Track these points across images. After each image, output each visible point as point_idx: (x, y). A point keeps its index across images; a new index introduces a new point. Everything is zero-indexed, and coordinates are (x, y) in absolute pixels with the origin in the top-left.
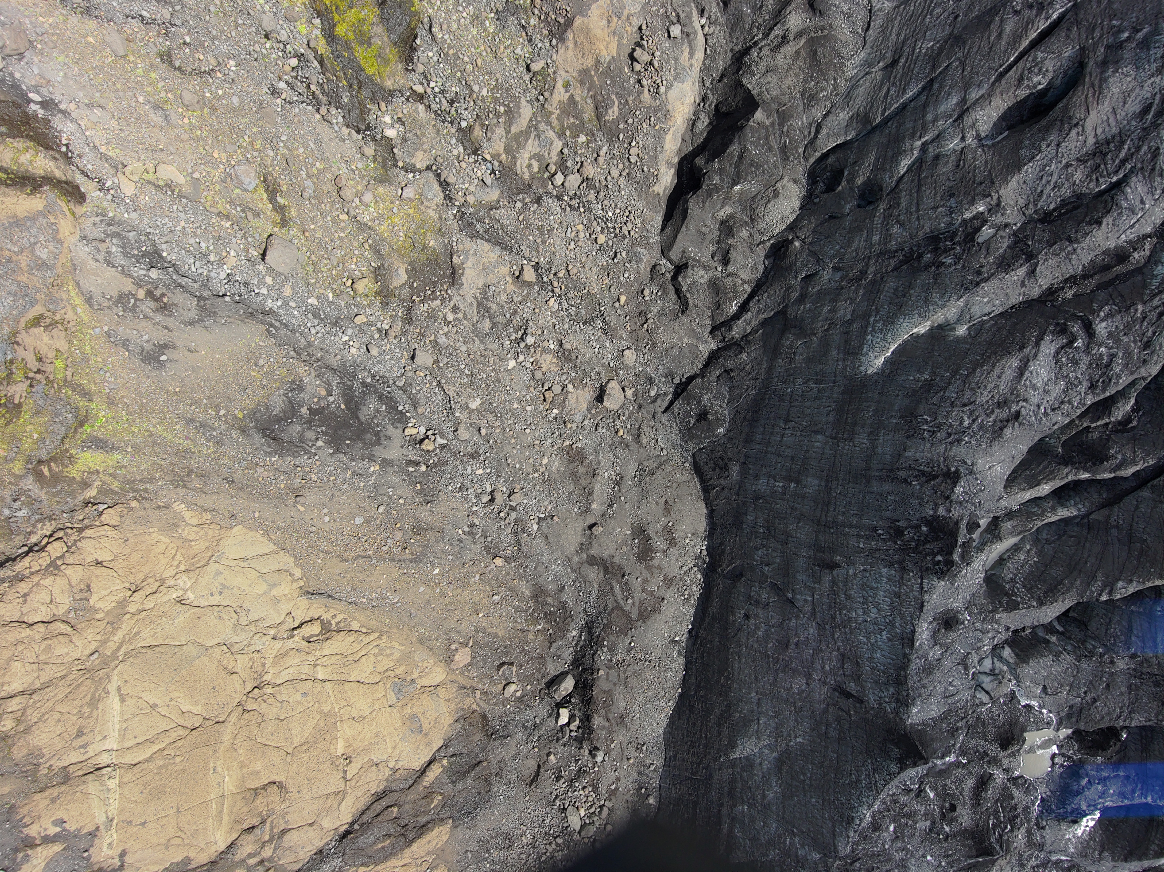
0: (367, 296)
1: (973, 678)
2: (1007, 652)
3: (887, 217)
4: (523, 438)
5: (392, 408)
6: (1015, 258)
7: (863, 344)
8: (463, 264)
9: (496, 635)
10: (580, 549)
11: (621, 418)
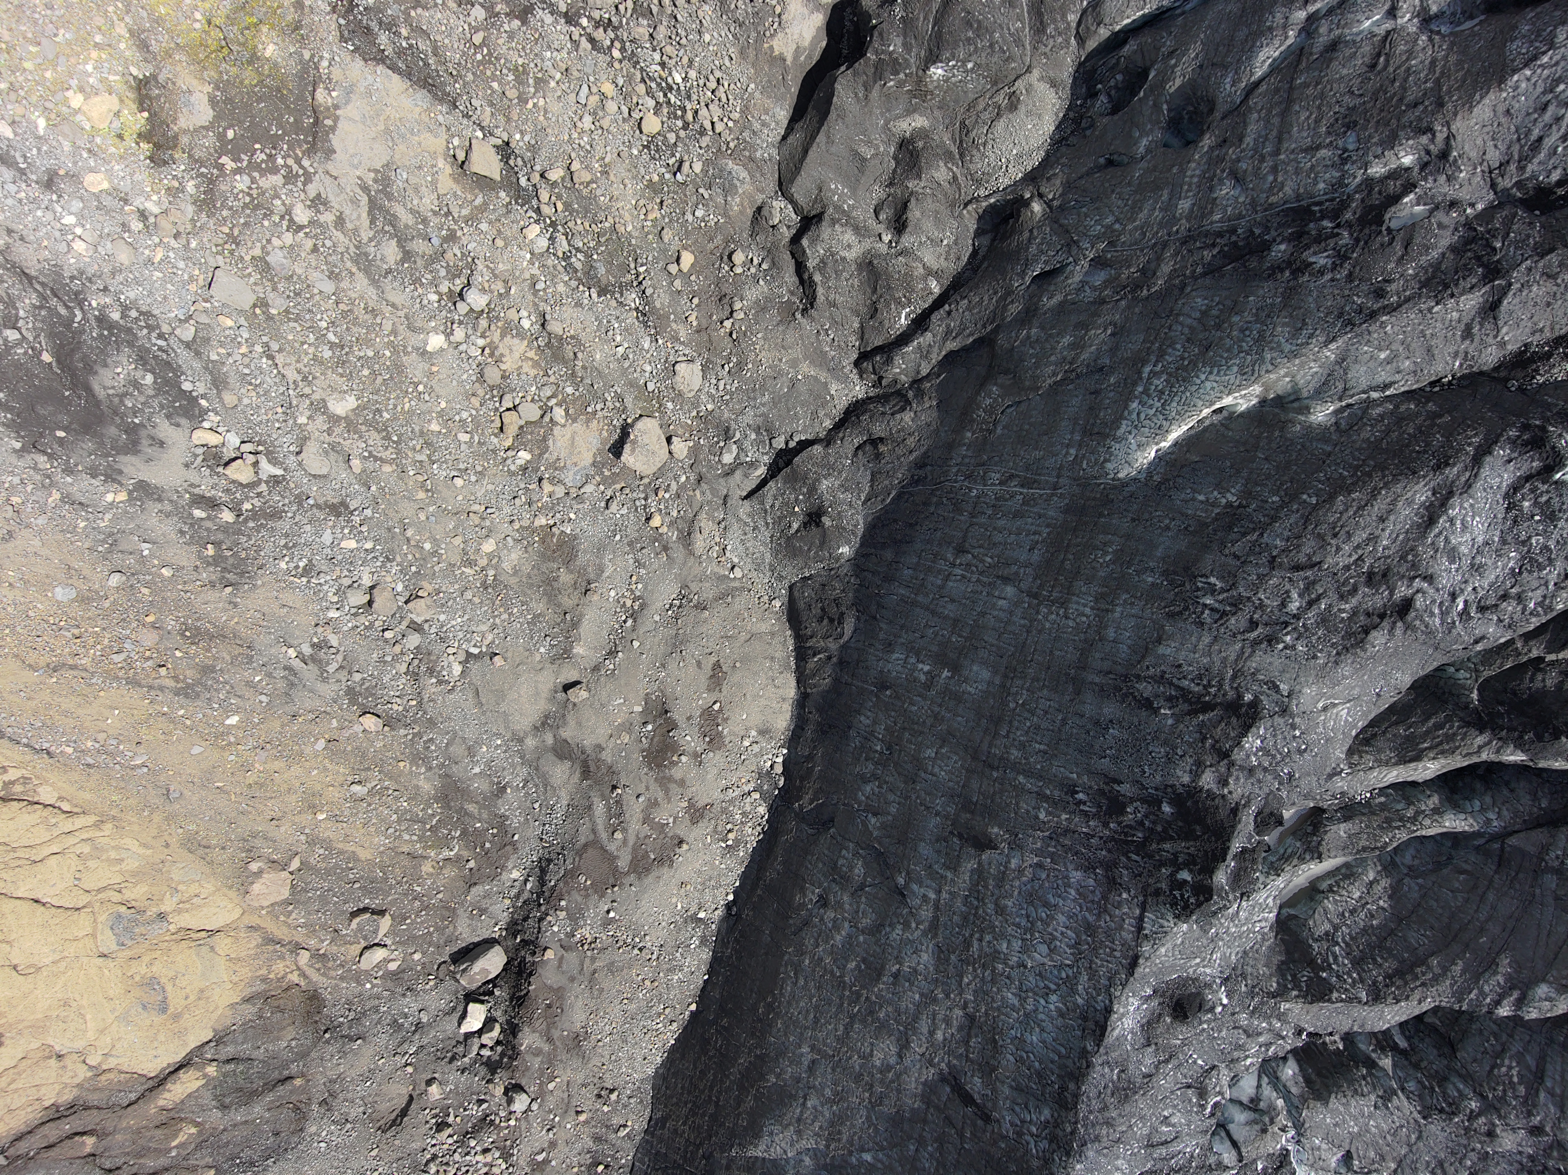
0: (120, 137)
1: (1212, 1114)
2: (1289, 1071)
3: (1214, 161)
4: (446, 493)
5: (167, 382)
6: (1464, 271)
7: (1121, 417)
8: (336, 107)
9: (354, 857)
10: (543, 724)
11: (661, 494)
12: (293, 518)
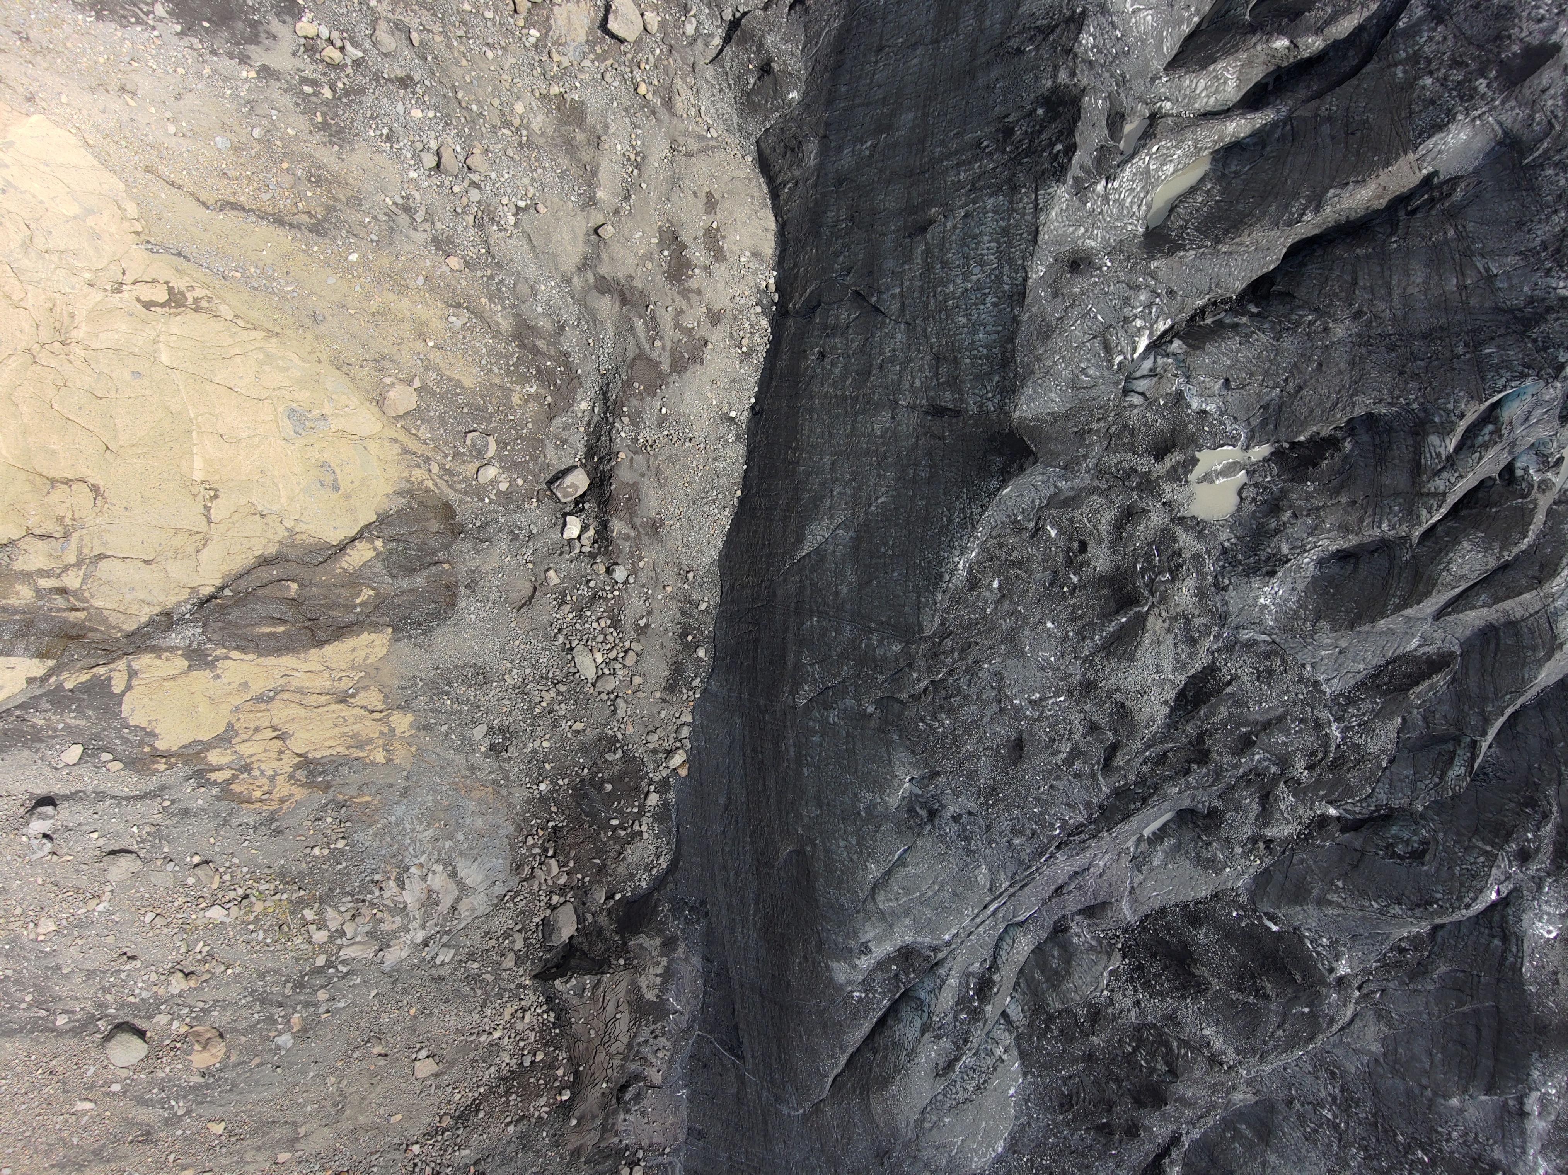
1: (1119, 369)
2: (1176, 345)
4: (483, 65)
9: (459, 385)
10: (584, 265)
11: (643, 66)
12: (373, 93)
